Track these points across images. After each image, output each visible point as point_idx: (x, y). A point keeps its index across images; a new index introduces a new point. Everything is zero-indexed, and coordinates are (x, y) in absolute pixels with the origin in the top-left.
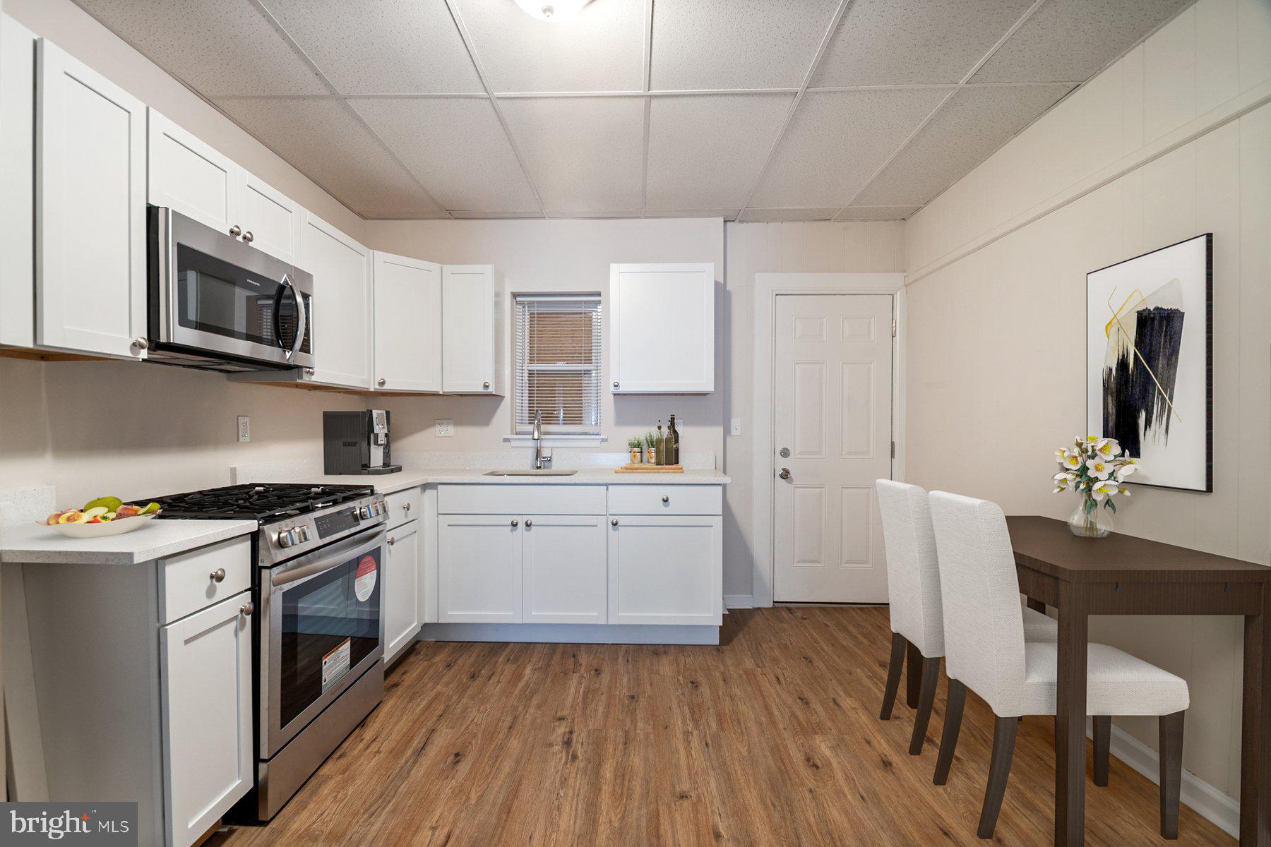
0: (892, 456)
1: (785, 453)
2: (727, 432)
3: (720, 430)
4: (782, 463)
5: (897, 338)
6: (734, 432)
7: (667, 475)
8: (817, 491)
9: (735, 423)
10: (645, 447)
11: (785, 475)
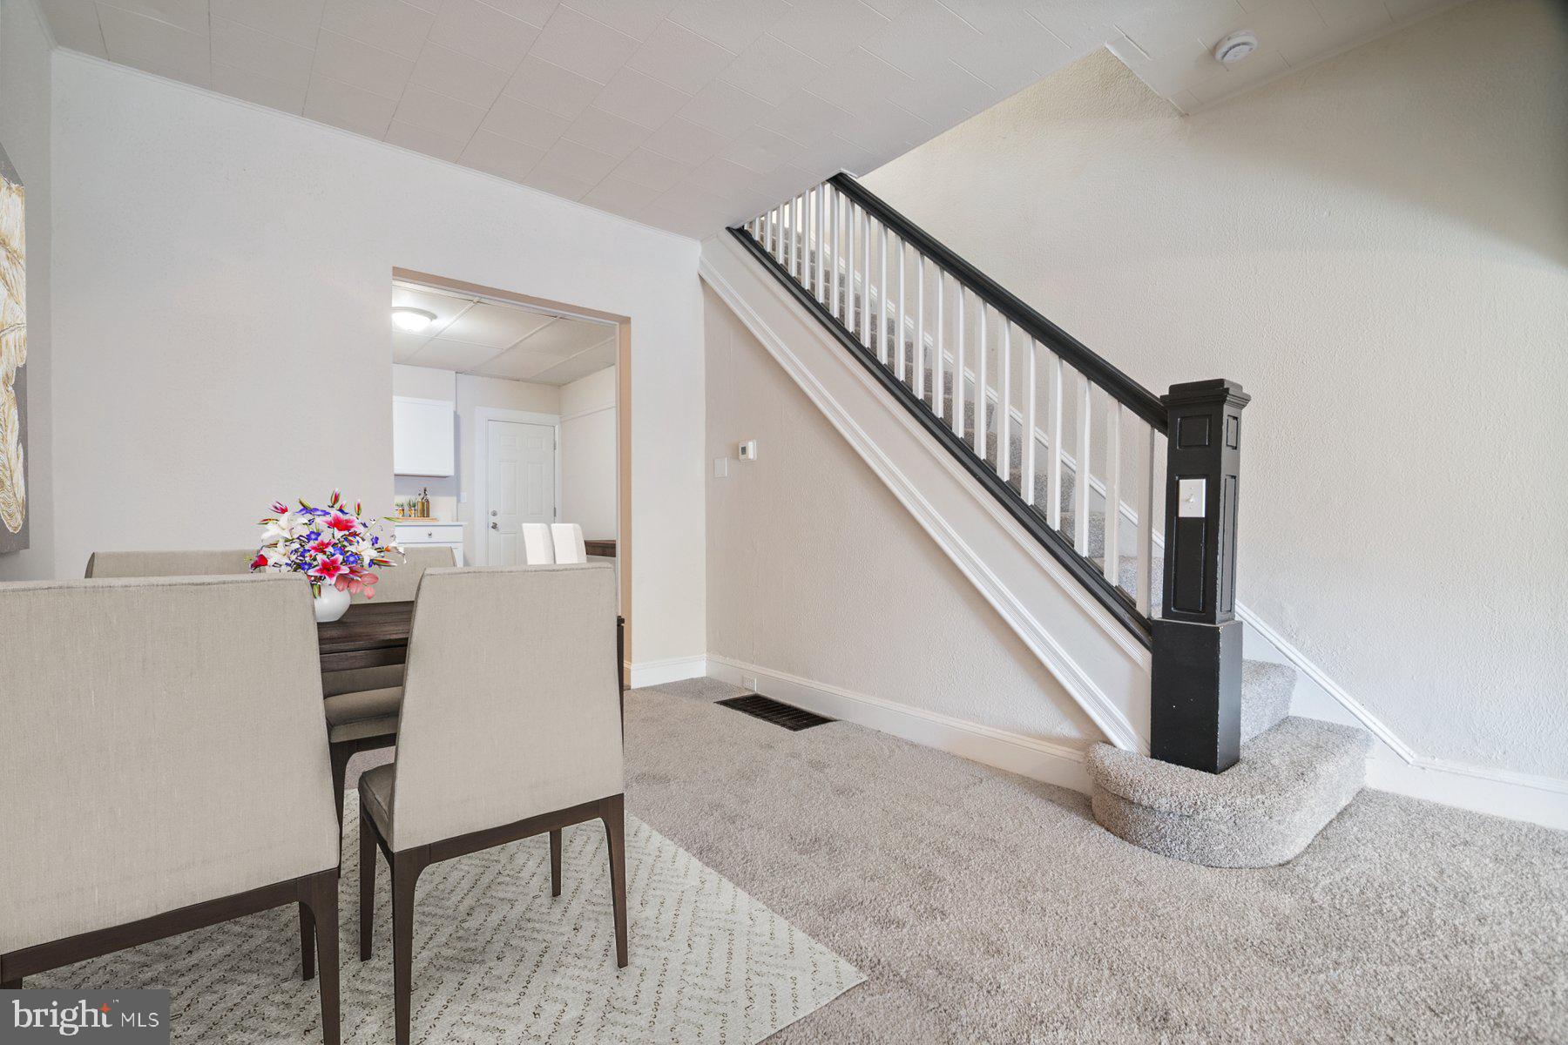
0: (555, 516)
1: (494, 514)
2: (459, 501)
3: (455, 498)
4: (493, 519)
5: (557, 451)
6: (463, 501)
7: (425, 521)
8: (513, 535)
9: (464, 495)
10: (406, 508)
11: (495, 526)
